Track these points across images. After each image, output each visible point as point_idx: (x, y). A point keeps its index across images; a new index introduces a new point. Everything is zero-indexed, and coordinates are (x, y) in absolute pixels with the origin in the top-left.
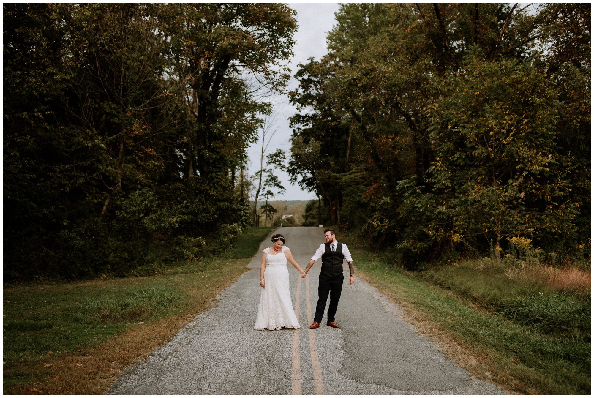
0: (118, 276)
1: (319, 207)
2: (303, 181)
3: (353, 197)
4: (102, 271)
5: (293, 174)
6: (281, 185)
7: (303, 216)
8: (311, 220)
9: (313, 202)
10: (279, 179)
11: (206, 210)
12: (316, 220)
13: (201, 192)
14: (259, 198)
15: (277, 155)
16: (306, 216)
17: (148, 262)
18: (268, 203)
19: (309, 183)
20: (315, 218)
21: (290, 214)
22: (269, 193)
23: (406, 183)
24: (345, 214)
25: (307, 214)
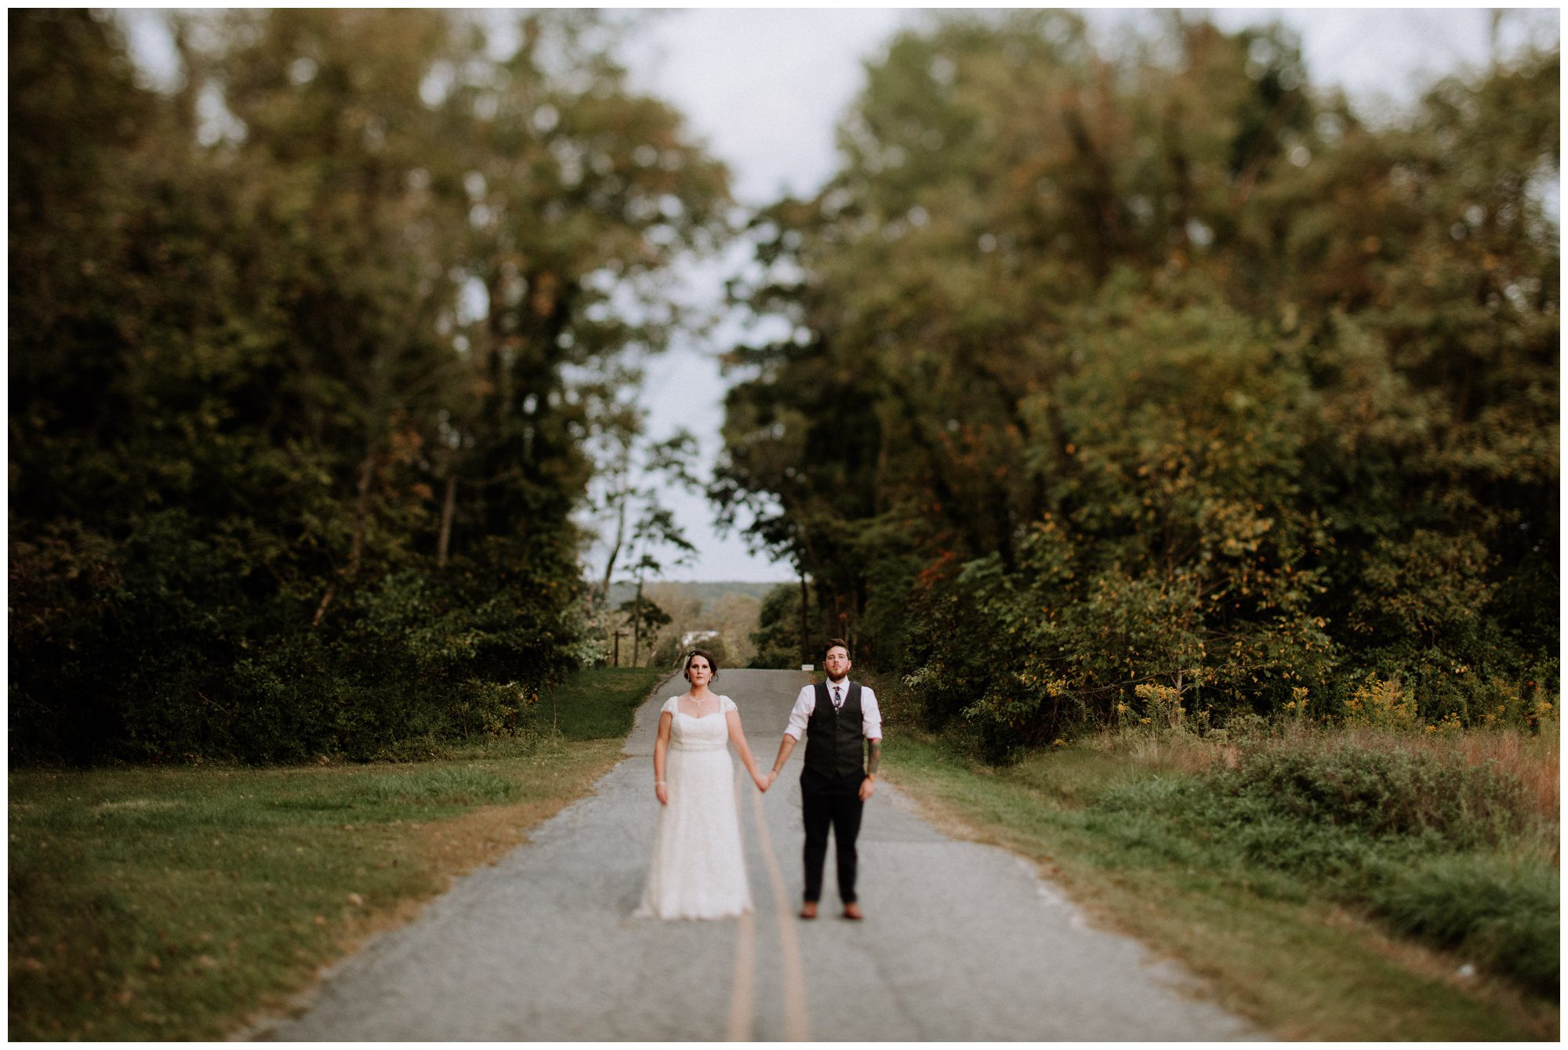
0: (355, 761)
1: (804, 610)
2: (756, 527)
3: (889, 589)
4: (320, 747)
5: (724, 504)
6: (686, 537)
7: (753, 637)
8: (777, 651)
9: (786, 592)
10: (678, 521)
11: (527, 622)
12: (794, 651)
13: (512, 577)
14: (615, 577)
15: (675, 444)
16: (763, 635)
17: (416, 732)
18: (645, 592)
19: (772, 531)
20: (790, 645)
21: (710, 629)
22: (647, 562)
23: (980, 568)
24: (872, 632)
25: (767, 630)
